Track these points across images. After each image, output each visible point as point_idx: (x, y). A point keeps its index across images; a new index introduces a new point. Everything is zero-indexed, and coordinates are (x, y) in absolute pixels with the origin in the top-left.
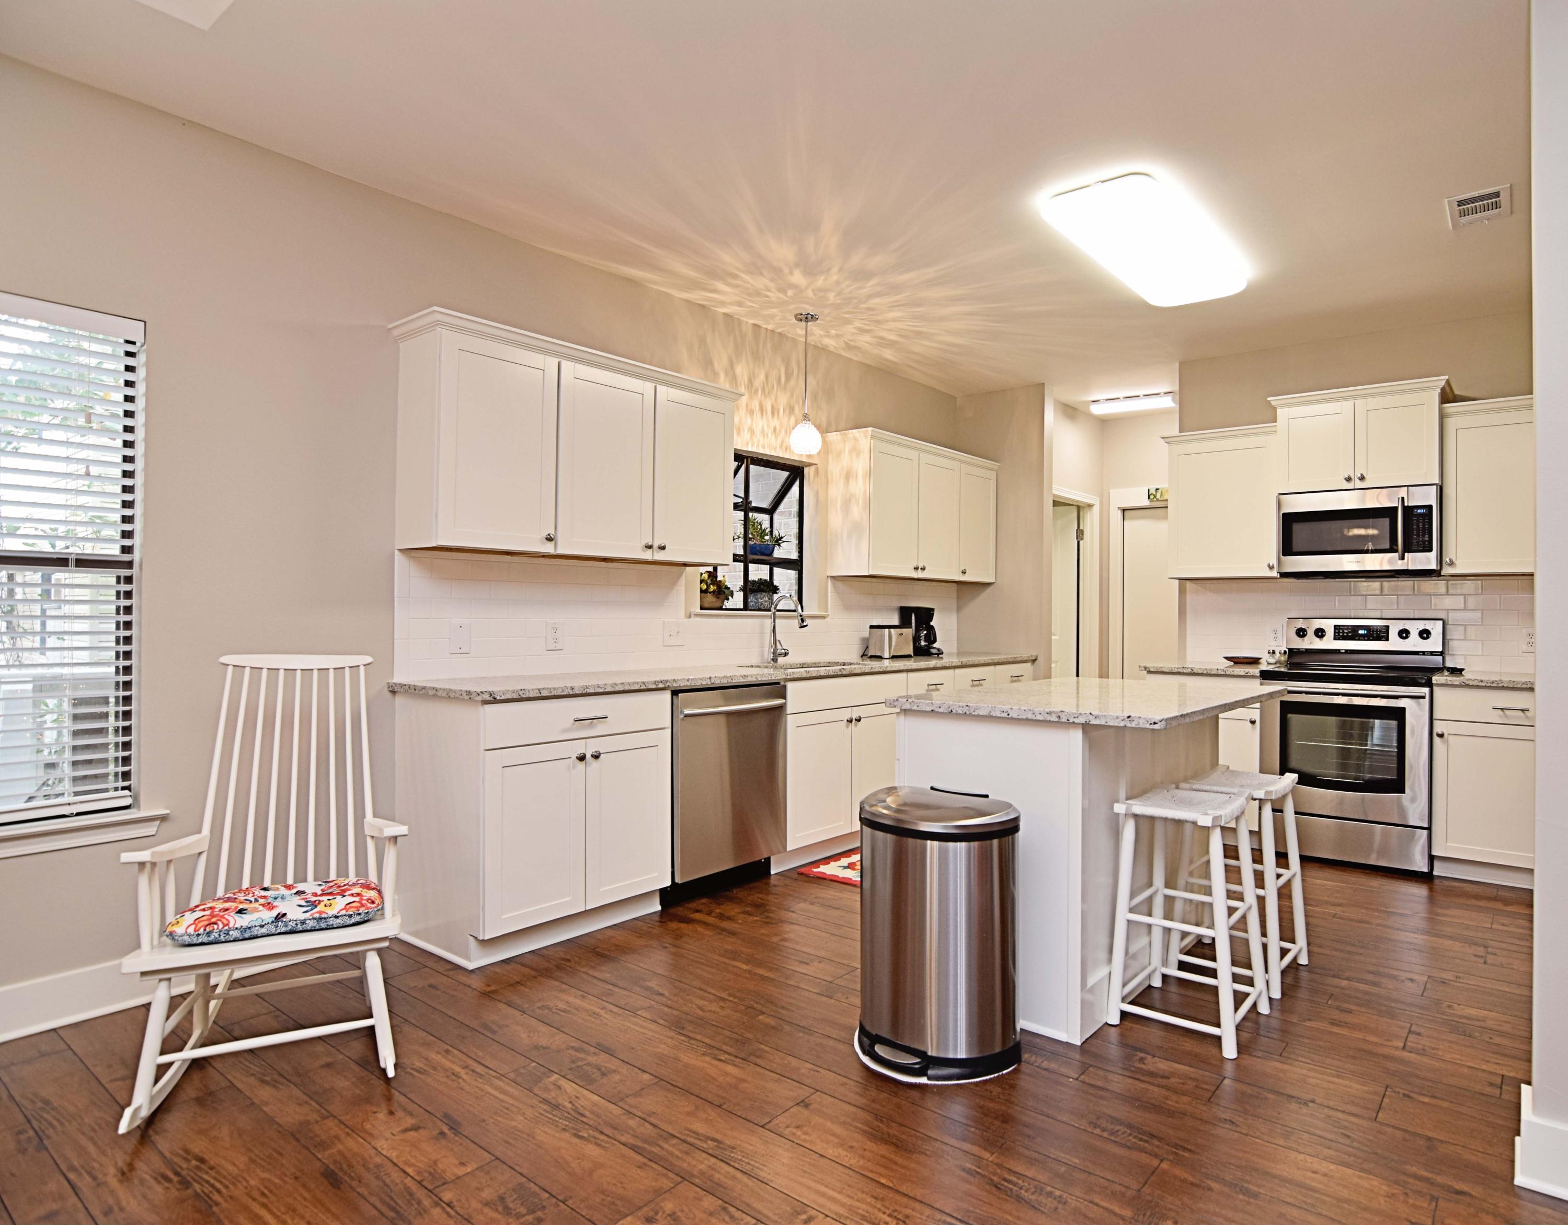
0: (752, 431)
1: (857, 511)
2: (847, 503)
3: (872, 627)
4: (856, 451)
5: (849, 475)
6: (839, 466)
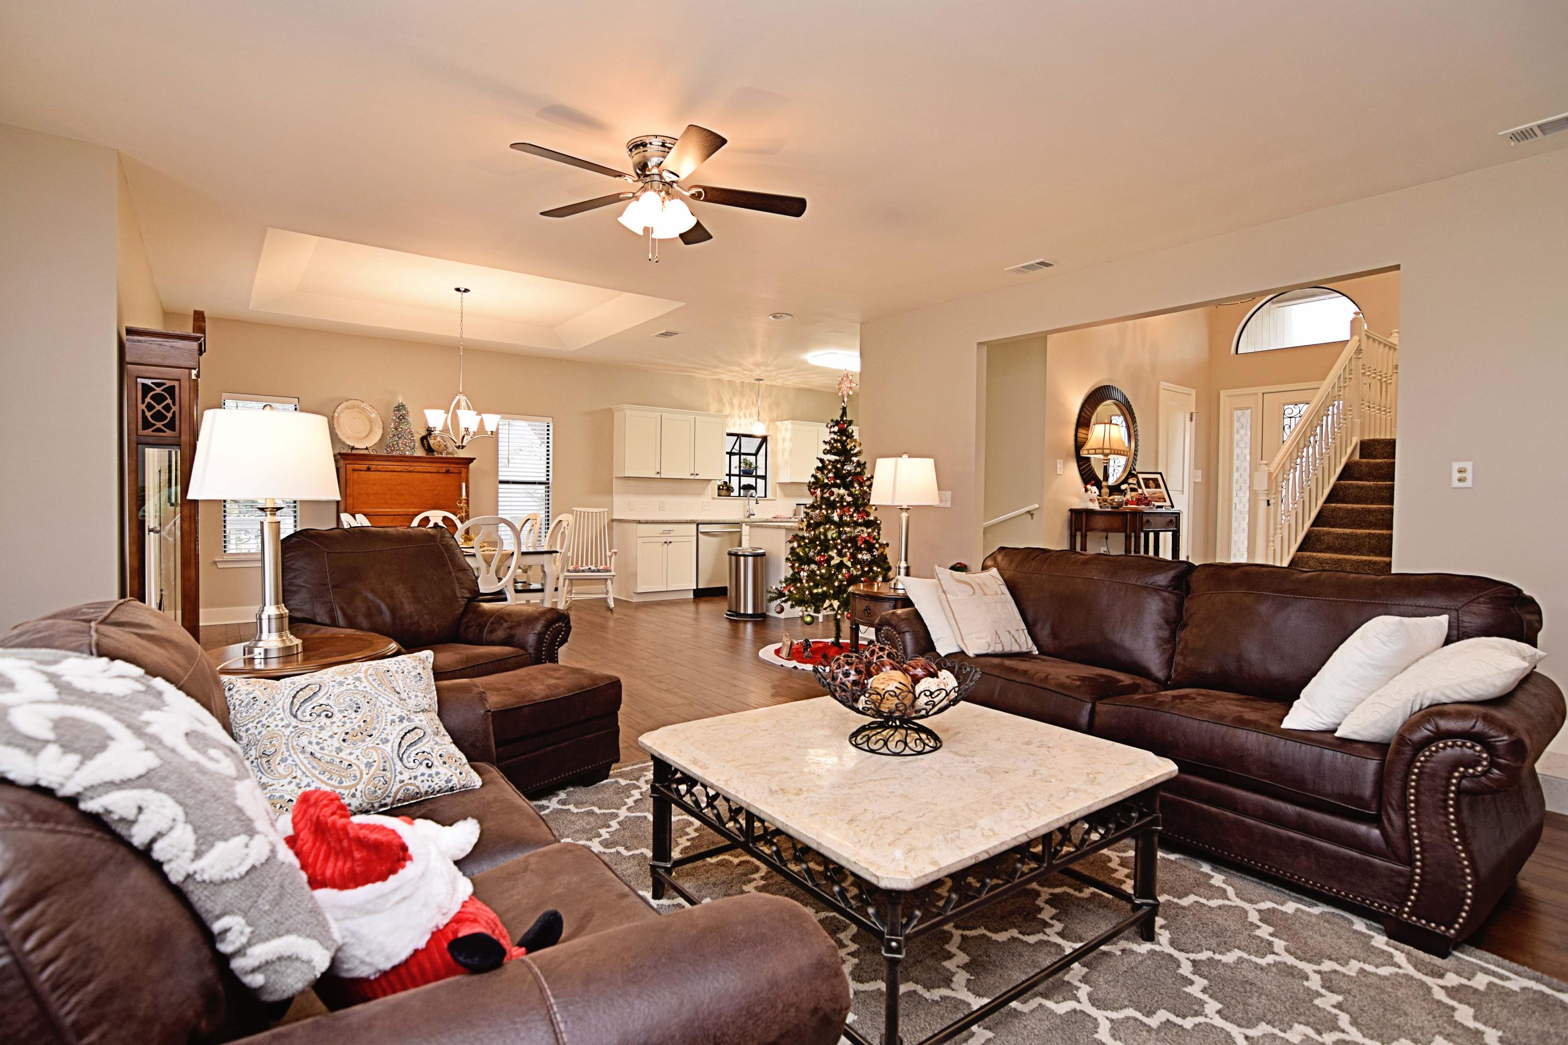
0: (740, 425)
1: (787, 455)
2: (784, 452)
3: (795, 504)
4: (786, 429)
5: (784, 440)
6: (780, 437)
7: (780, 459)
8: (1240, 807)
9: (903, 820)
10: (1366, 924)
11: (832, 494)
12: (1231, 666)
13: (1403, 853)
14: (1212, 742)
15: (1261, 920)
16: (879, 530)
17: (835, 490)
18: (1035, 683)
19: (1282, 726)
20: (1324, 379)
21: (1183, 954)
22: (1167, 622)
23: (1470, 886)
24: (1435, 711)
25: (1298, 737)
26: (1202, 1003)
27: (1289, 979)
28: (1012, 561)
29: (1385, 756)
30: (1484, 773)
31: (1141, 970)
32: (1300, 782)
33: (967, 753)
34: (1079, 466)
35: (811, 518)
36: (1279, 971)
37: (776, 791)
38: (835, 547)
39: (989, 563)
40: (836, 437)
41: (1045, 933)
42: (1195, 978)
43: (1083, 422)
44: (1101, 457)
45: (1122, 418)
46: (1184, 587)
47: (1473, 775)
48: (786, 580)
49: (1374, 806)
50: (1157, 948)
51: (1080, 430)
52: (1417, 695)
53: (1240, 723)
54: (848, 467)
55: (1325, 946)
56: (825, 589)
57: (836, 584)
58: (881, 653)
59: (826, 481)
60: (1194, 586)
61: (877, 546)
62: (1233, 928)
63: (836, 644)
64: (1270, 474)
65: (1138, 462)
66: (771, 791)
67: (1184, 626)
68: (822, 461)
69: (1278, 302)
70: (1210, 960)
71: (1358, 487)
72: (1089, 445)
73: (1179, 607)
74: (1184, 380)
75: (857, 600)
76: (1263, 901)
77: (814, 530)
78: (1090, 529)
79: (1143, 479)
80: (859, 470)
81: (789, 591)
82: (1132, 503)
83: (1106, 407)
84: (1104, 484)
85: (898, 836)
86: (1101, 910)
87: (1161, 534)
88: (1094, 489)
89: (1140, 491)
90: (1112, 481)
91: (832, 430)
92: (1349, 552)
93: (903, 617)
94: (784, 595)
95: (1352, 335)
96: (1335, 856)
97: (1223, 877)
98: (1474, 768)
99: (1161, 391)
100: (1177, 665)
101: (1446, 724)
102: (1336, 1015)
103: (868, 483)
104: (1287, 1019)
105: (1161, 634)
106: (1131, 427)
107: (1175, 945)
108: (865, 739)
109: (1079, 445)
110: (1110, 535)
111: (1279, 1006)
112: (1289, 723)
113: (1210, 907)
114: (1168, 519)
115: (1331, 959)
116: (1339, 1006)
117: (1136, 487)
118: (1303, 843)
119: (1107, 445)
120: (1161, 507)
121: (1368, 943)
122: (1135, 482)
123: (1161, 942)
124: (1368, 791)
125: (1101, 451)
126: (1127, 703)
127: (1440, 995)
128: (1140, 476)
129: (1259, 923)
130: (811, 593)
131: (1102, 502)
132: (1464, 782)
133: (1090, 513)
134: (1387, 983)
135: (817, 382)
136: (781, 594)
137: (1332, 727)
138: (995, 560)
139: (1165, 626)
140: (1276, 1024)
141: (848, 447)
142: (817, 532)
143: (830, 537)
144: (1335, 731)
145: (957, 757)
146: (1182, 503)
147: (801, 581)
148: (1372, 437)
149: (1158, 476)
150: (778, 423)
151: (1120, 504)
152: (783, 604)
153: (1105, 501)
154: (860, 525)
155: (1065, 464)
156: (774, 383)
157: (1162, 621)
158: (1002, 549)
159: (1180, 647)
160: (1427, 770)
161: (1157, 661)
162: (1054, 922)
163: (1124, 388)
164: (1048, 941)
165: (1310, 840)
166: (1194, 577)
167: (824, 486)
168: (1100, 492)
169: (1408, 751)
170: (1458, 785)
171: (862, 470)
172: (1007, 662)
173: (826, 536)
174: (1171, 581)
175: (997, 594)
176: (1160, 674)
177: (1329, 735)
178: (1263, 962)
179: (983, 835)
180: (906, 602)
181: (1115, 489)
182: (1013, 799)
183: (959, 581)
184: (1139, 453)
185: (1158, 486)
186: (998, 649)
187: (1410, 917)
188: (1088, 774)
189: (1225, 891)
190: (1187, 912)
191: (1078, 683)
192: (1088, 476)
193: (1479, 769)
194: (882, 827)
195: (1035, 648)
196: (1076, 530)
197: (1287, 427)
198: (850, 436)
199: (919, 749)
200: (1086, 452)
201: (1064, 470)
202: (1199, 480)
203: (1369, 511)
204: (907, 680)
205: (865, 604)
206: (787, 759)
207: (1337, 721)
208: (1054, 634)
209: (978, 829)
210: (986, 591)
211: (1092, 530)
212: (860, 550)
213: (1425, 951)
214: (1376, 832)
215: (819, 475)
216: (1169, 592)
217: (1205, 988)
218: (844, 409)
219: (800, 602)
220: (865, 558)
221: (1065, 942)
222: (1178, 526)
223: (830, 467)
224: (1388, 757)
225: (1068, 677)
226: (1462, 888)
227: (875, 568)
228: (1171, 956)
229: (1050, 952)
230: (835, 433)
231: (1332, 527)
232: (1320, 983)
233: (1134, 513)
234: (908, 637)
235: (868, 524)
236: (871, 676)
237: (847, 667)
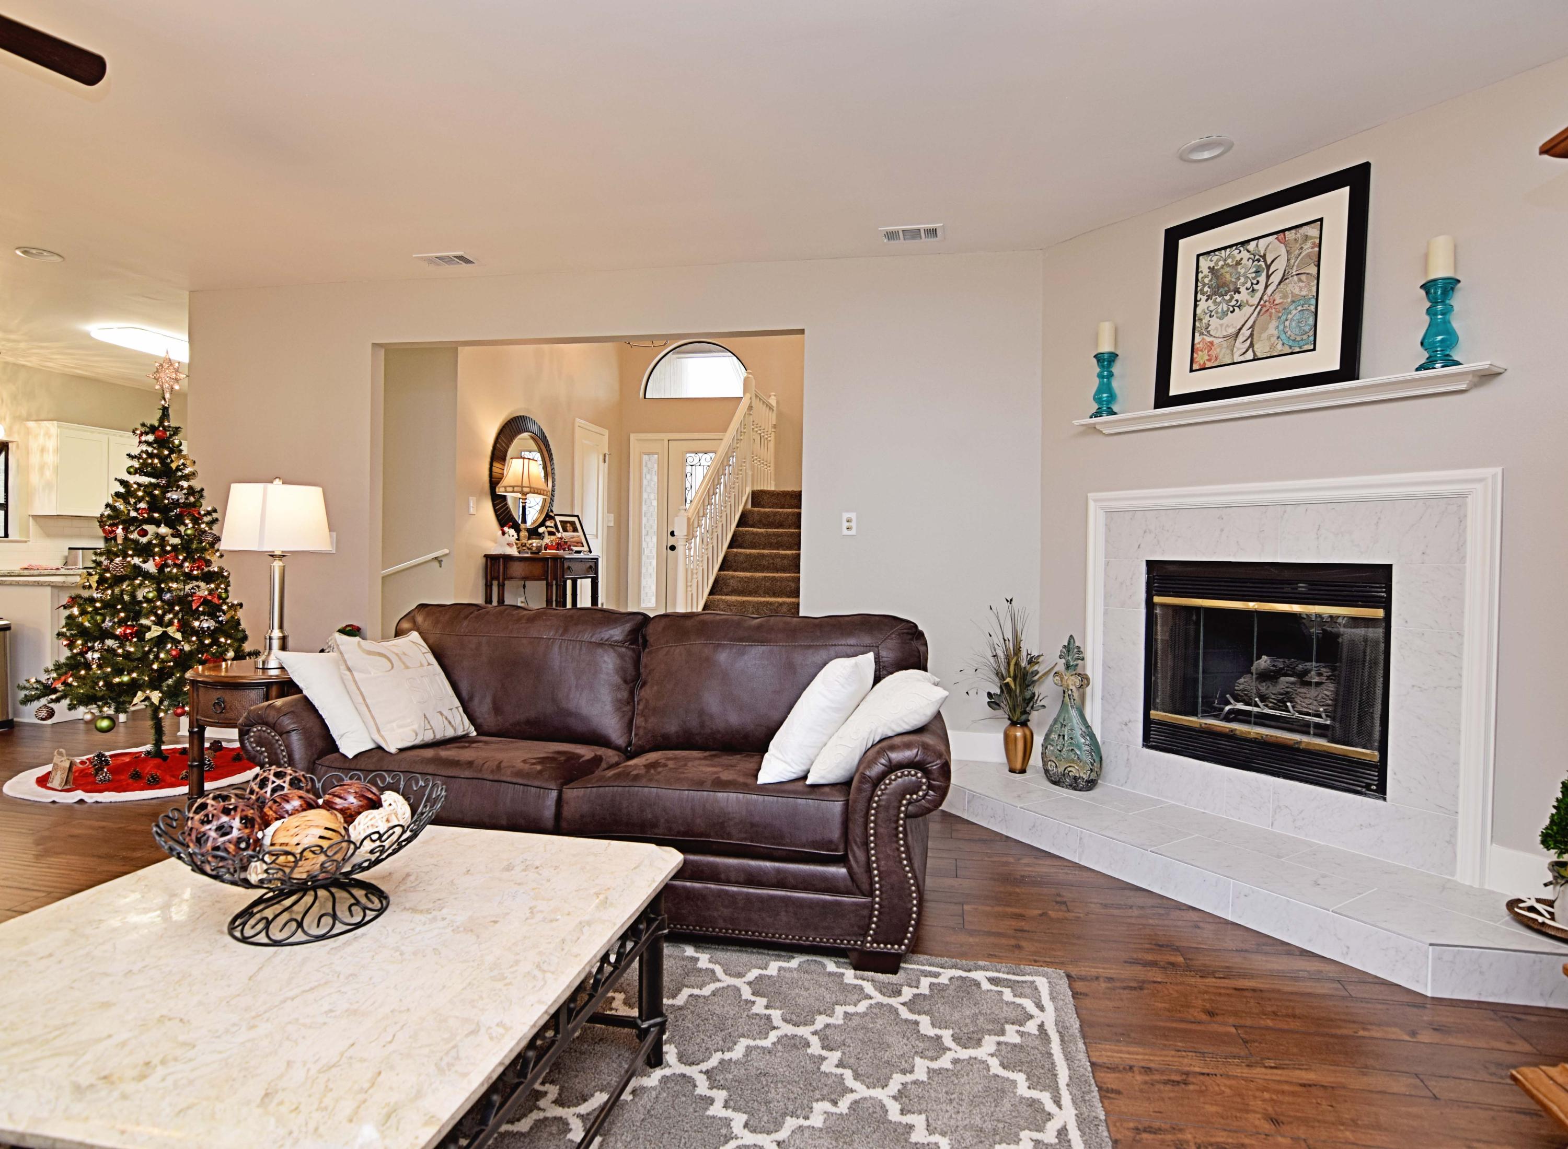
1: (48, 474)
2: (42, 468)
3: (70, 549)
4: (48, 435)
5: (43, 450)
6: (34, 445)
7: (35, 479)
8: (723, 876)
9: (363, 1060)
10: (835, 962)
11: (144, 533)
12: (693, 722)
13: (865, 887)
14: (693, 809)
15: (753, 994)
16: (228, 585)
17: (151, 529)
18: (486, 776)
19: (759, 782)
20: (725, 430)
21: (694, 1067)
22: (625, 681)
23: (915, 902)
24: (884, 744)
25: (774, 791)
26: (727, 1122)
27: (795, 1052)
28: (437, 622)
29: (849, 794)
30: (924, 797)
31: (659, 1108)
32: (778, 838)
33: (431, 905)
34: (494, 506)
35: (107, 570)
36: (784, 1046)
37: (92, 1086)
38: (153, 611)
39: (406, 625)
40: (150, 449)
41: (540, 1109)
42: (714, 1093)
43: (499, 455)
44: (519, 495)
45: (538, 455)
46: (640, 641)
47: (917, 801)
48: (58, 667)
49: (842, 847)
50: (667, 1072)
51: (495, 464)
52: (870, 733)
53: (720, 785)
54: (174, 495)
55: (812, 1000)
56: (134, 675)
57: (155, 666)
58: (278, 782)
59: (133, 514)
60: (651, 639)
61: (225, 607)
62: (732, 1013)
63: (158, 753)
64: (689, 519)
65: (555, 504)
66: (78, 1090)
67: (644, 684)
68: (123, 483)
69: (678, 353)
70: (722, 1062)
71: (753, 533)
72: (505, 482)
73: (637, 663)
74: (598, 420)
75: (202, 691)
76: (750, 970)
77: (111, 587)
78: (507, 577)
79: (561, 522)
80: (192, 499)
81: (65, 683)
82: (551, 548)
83: (523, 440)
84: (523, 526)
85: (361, 1097)
86: (597, 1048)
87: (579, 581)
88: (512, 532)
89: (559, 535)
90: (529, 524)
91: (144, 438)
92: (750, 594)
93: (285, 710)
94: (55, 691)
95: (745, 392)
96: (811, 904)
97: (708, 956)
98: (916, 793)
99: (577, 430)
100: (638, 728)
101: (896, 756)
102: (842, 1075)
103: (207, 519)
104: (805, 1102)
105: (619, 696)
106: (549, 465)
107: (684, 1059)
108: (261, 926)
109: (494, 482)
110: (528, 583)
111: (795, 1090)
112: (764, 777)
113: (705, 997)
114: (588, 565)
115: (820, 1013)
116: (840, 1065)
117: (554, 530)
118: (782, 898)
119: (526, 483)
120: (579, 552)
121: (842, 983)
122: (552, 525)
123: (670, 1062)
124: (835, 834)
125: (519, 489)
126: (600, 784)
127: (905, 1013)
128: (558, 519)
129: (753, 998)
130: (108, 684)
131: (521, 547)
132: (910, 808)
133: (507, 558)
134: (867, 1018)
135: (105, 368)
136: (47, 690)
137: (801, 774)
138: (414, 622)
139: (623, 686)
140: (799, 1112)
141: (174, 466)
142: (117, 590)
143: (140, 597)
144: (805, 777)
145: (418, 917)
146: (598, 549)
147: (88, 666)
148: (762, 488)
149: (575, 519)
150: (31, 424)
151: (539, 549)
152: (52, 705)
153: (524, 545)
154: (196, 578)
155: (478, 502)
156: (22, 361)
157: (620, 681)
158: (422, 606)
159: (641, 707)
160: (883, 803)
161: (617, 727)
162: (547, 1087)
163: (540, 419)
164: (546, 1119)
165: (789, 894)
166: (650, 629)
167: (129, 523)
168: (518, 535)
169: (867, 786)
170: (906, 812)
171: (197, 500)
172: (444, 753)
173: (133, 595)
174: (628, 635)
175: (422, 665)
176: (621, 741)
177: (801, 783)
178: (767, 1043)
179: (491, 1038)
180: (288, 686)
181: (533, 533)
182: (517, 962)
183: (370, 653)
184: (556, 493)
185: (575, 530)
186: (428, 737)
187: (872, 945)
188: (597, 894)
189: (713, 971)
190: (685, 1012)
191: (539, 767)
192: (505, 518)
193: (921, 793)
194: (328, 1090)
195: (472, 728)
196: (492, 579)
197: (689, 475)
198: (177, 450)
199: (357, 919)
200: (502, 489)
201: (477, 509)
202: (612, 524)
203: (763, 556)
204: (336, 821)
205: (215, 695)
206: (106, 1005)
207: (805, 768)
208: (497, 709)
209: (483, 1030)
210: (409, 665)
211: (511, 578)
212: (196, 615)
213: (882, 973)
214: (843, 871)
215: (120, 505)
216: (627, 648)
217: (726, 1101)
218: (165, 410)
219: (87, 700)
220: (205, 625)
221: (566, 1109)
222: (597, 573)
223: (140, 494)
224: (851, 796)
225: (524, 761)
226: (910, 906)
227: (222, 640)
228: (684, 1076)
229: (551, 1134)
230: (149, 444)
231: (735, 571)
232: (819, 1044)
233: (555, 559)
234: (295, 738)
235: (208, 577)
236: (267, 824)
237: (224, 819)
